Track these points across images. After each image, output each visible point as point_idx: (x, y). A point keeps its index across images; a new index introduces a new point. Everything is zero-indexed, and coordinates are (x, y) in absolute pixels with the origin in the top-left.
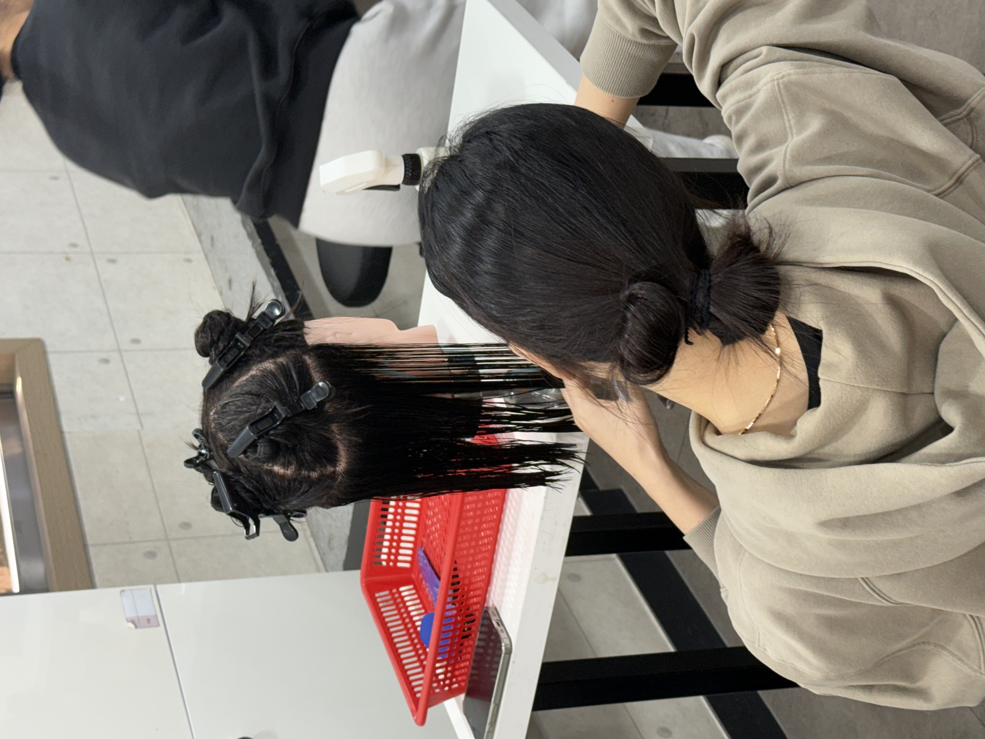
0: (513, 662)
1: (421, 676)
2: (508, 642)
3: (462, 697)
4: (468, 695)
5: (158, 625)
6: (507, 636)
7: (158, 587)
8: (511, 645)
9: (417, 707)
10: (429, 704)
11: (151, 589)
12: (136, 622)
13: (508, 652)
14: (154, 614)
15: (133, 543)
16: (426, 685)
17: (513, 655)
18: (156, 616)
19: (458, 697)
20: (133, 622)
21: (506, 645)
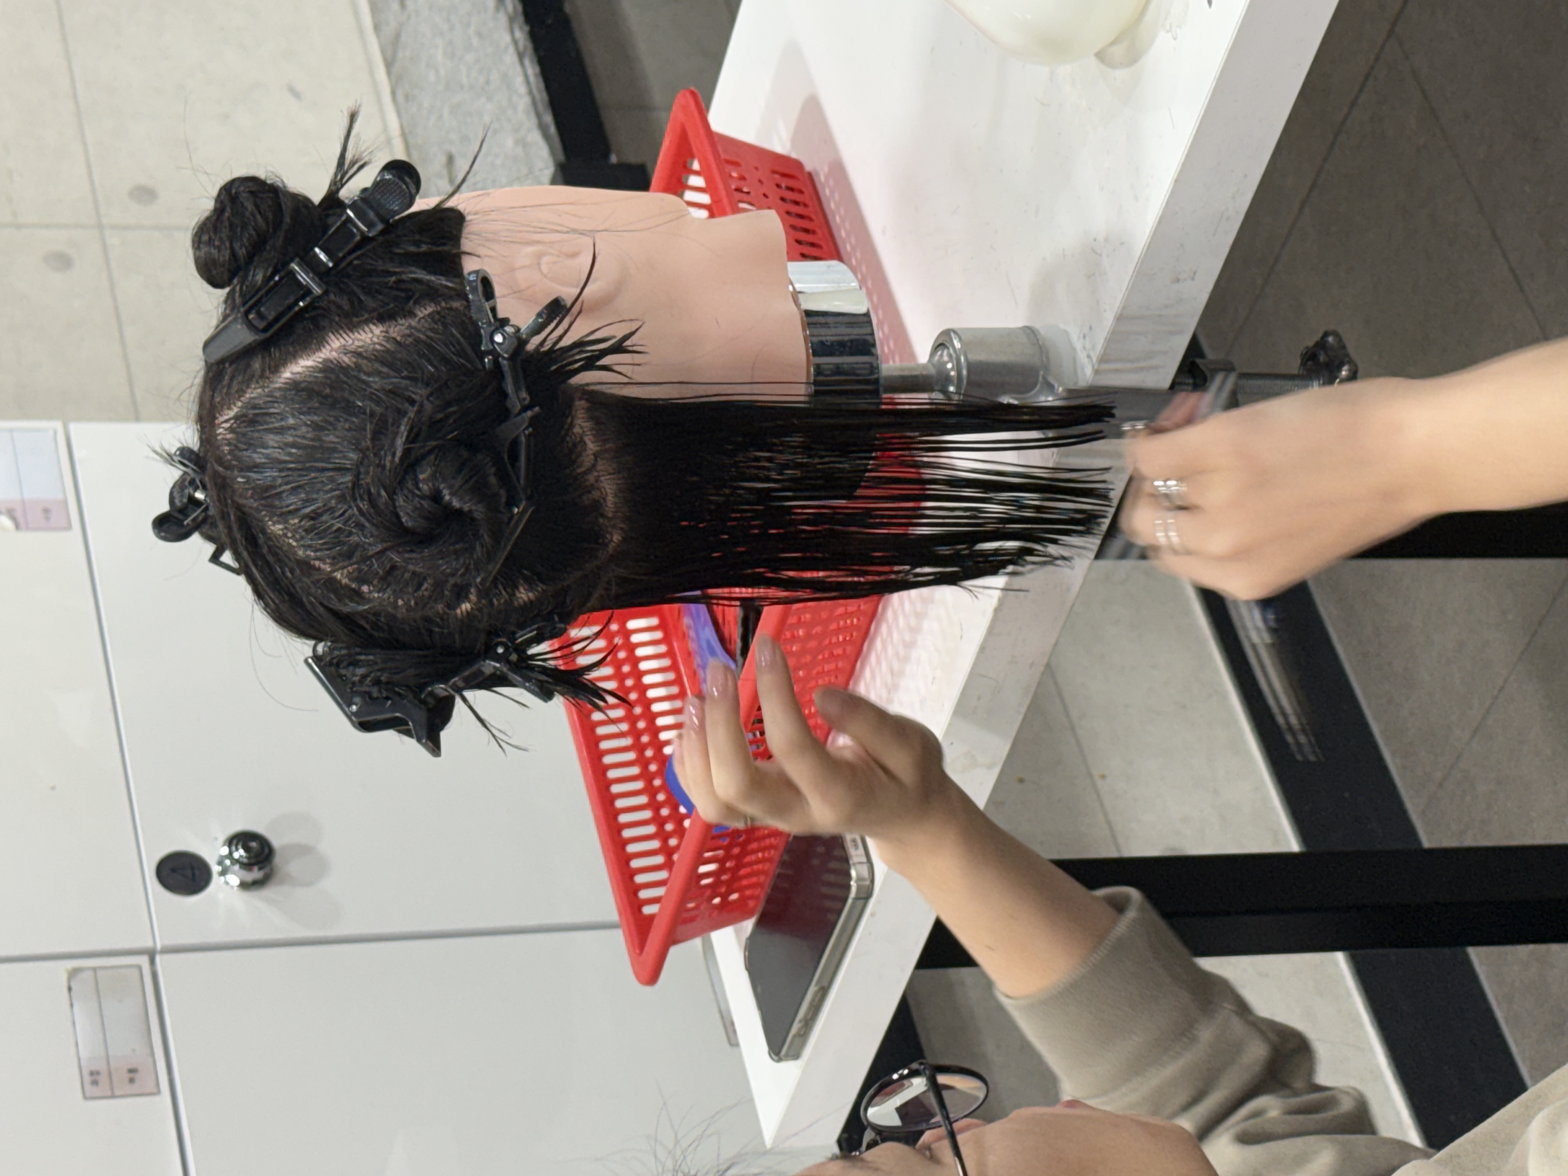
0: (872, 915)
1: (662, 875)
2: (865, 872)
3: (748, 925)
4: (759, 924)
5: (69, 527)
6: (864, 860)
7: (73, 427)
8: (872, 881)
9: (642, 945)
10: (672, 939)
11: (55, 433)
12: (19, 514)
13: (863, 895)
14: (60, 497)
15: (19, 227)
16: (670, 905)
17: (872, 902)
18: (65, 502)
19: (739, 926)
20: (11, 514)
21: (859, 879)
